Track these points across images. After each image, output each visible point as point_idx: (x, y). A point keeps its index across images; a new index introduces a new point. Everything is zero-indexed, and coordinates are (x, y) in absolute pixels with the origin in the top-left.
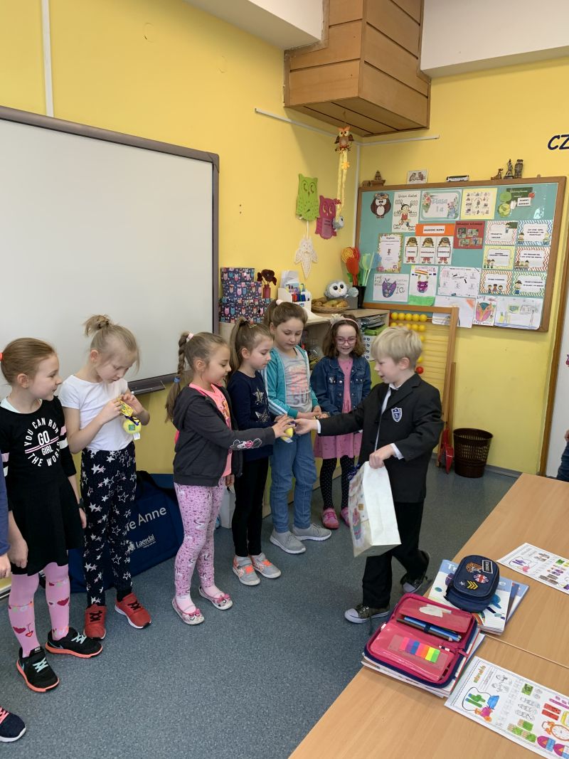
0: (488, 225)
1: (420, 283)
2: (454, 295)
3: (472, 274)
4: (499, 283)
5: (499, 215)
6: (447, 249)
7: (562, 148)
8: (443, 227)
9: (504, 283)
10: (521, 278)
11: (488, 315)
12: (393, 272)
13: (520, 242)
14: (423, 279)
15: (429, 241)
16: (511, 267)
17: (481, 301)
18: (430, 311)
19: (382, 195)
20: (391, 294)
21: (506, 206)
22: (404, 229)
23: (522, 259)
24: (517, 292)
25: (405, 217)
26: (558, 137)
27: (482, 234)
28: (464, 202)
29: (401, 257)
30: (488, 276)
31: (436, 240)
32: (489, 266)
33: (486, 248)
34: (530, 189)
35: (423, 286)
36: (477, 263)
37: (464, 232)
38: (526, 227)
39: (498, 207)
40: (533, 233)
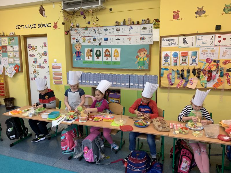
0: (7, 46)
2: (4, 64)
3: (6, 58)
5: (9, 45)
6: (1, 53)
7: (18, 28)
9: (12, 61)
10: (15, 59)
13: (14, 51)
16: (13, 57)
21: (10, 42)
23: (15, 55)
24: (15, 63)
26: (17, 26)
27: (7, 49)
28: (2, 41)
30: (9, 59)
32: (9, 57)
33: (8, 52)
34: (13, 38)
36: (7, 56)
37: (3, 48)
38: (14, 47)
39: (8, 42)
40: (16, 48)
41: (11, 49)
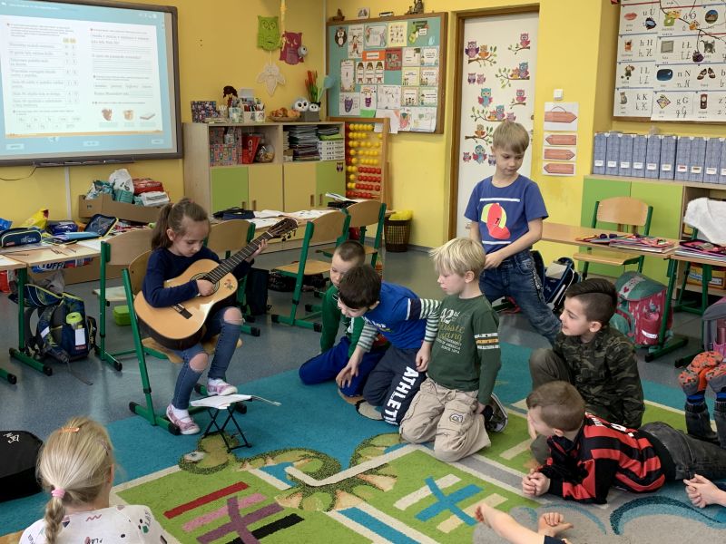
0: (404, 49)
1: (367, 99)
2: (387, 108)
3: (396, 89)
4: (412, 97)
5: (410, 44)
6: (381, 71)
8: (378, 54)
9: (415, 97)
10: (424, 92)
11: (407, 123)
12: (350, 91)
13: (422, 64)
14: (368, 96)
15: (370, 65)
16: (418, 84)
17: (402, 112)
18: (373, 121)
19: (341, 28)
20: (350, 110)
21: (413, 35)
22: (355, 56)
23: (424, 77)
24: (422, 103)
25: (355, 46)
27: (401, 59)
28: (390, 33)
29: (354, 79)
30: (406, 91)
31: (375, 64)
32: (405, 84)
33: (404, 69)
34: (426, 22)
35: (368, 102)
36: (398, 83)
37: (390, 57)
38: (425, 51)
39: (409, 36)
40: (430, 56)
41: (415, 59)
